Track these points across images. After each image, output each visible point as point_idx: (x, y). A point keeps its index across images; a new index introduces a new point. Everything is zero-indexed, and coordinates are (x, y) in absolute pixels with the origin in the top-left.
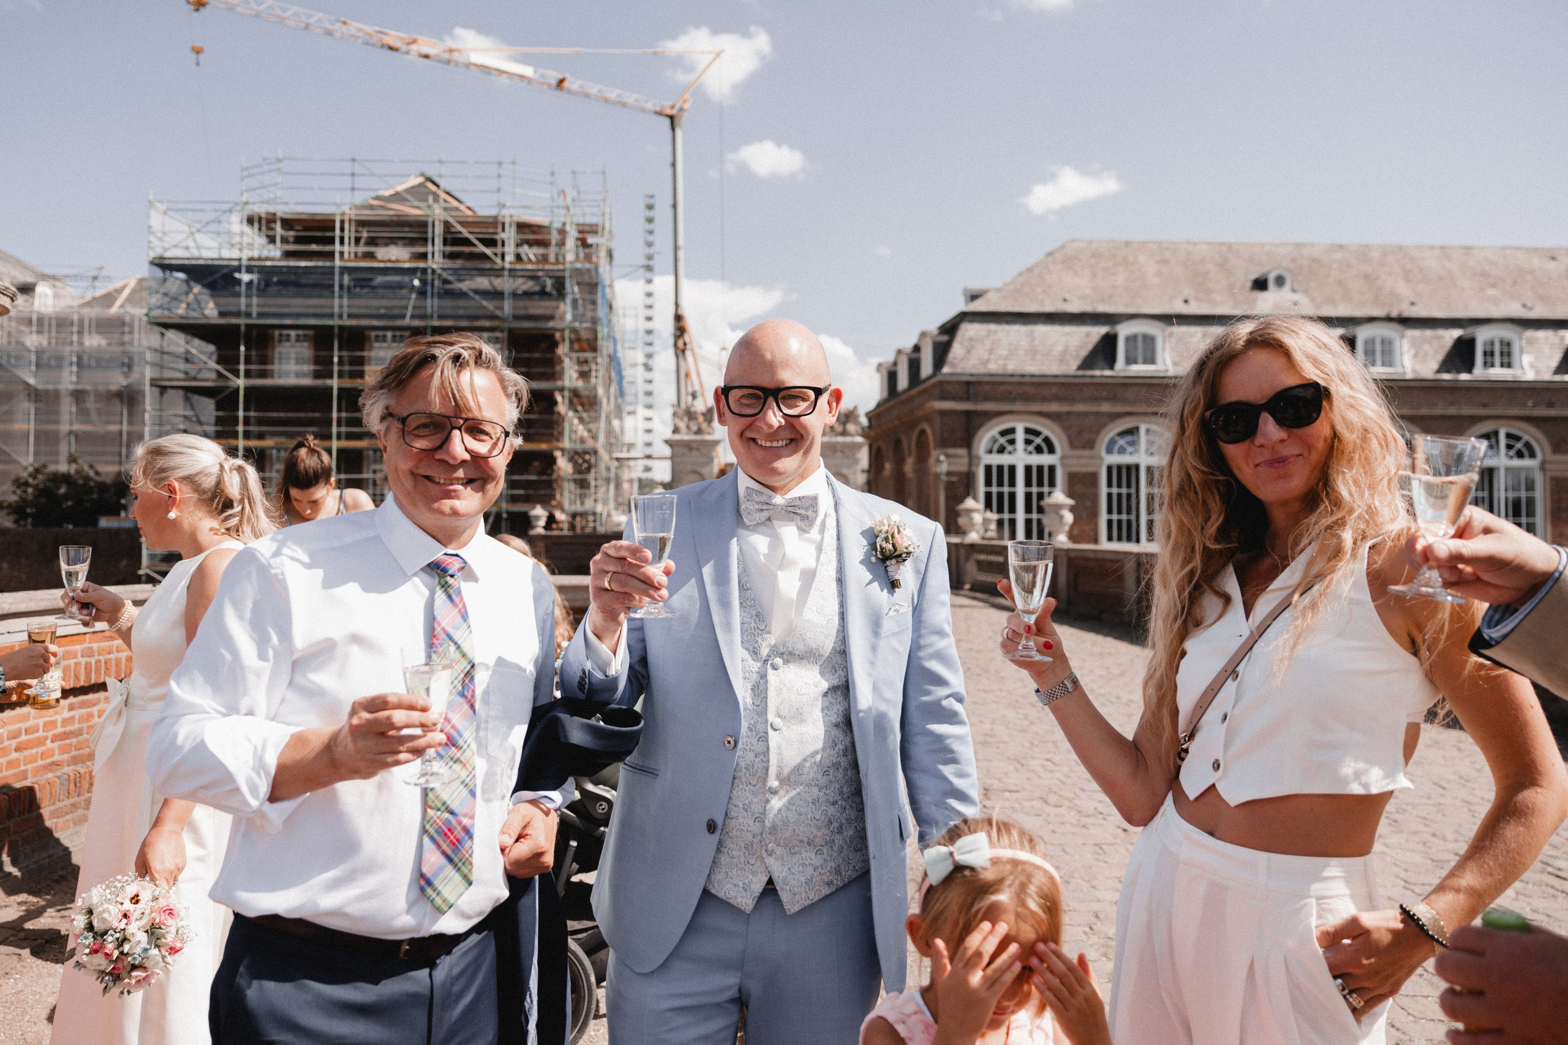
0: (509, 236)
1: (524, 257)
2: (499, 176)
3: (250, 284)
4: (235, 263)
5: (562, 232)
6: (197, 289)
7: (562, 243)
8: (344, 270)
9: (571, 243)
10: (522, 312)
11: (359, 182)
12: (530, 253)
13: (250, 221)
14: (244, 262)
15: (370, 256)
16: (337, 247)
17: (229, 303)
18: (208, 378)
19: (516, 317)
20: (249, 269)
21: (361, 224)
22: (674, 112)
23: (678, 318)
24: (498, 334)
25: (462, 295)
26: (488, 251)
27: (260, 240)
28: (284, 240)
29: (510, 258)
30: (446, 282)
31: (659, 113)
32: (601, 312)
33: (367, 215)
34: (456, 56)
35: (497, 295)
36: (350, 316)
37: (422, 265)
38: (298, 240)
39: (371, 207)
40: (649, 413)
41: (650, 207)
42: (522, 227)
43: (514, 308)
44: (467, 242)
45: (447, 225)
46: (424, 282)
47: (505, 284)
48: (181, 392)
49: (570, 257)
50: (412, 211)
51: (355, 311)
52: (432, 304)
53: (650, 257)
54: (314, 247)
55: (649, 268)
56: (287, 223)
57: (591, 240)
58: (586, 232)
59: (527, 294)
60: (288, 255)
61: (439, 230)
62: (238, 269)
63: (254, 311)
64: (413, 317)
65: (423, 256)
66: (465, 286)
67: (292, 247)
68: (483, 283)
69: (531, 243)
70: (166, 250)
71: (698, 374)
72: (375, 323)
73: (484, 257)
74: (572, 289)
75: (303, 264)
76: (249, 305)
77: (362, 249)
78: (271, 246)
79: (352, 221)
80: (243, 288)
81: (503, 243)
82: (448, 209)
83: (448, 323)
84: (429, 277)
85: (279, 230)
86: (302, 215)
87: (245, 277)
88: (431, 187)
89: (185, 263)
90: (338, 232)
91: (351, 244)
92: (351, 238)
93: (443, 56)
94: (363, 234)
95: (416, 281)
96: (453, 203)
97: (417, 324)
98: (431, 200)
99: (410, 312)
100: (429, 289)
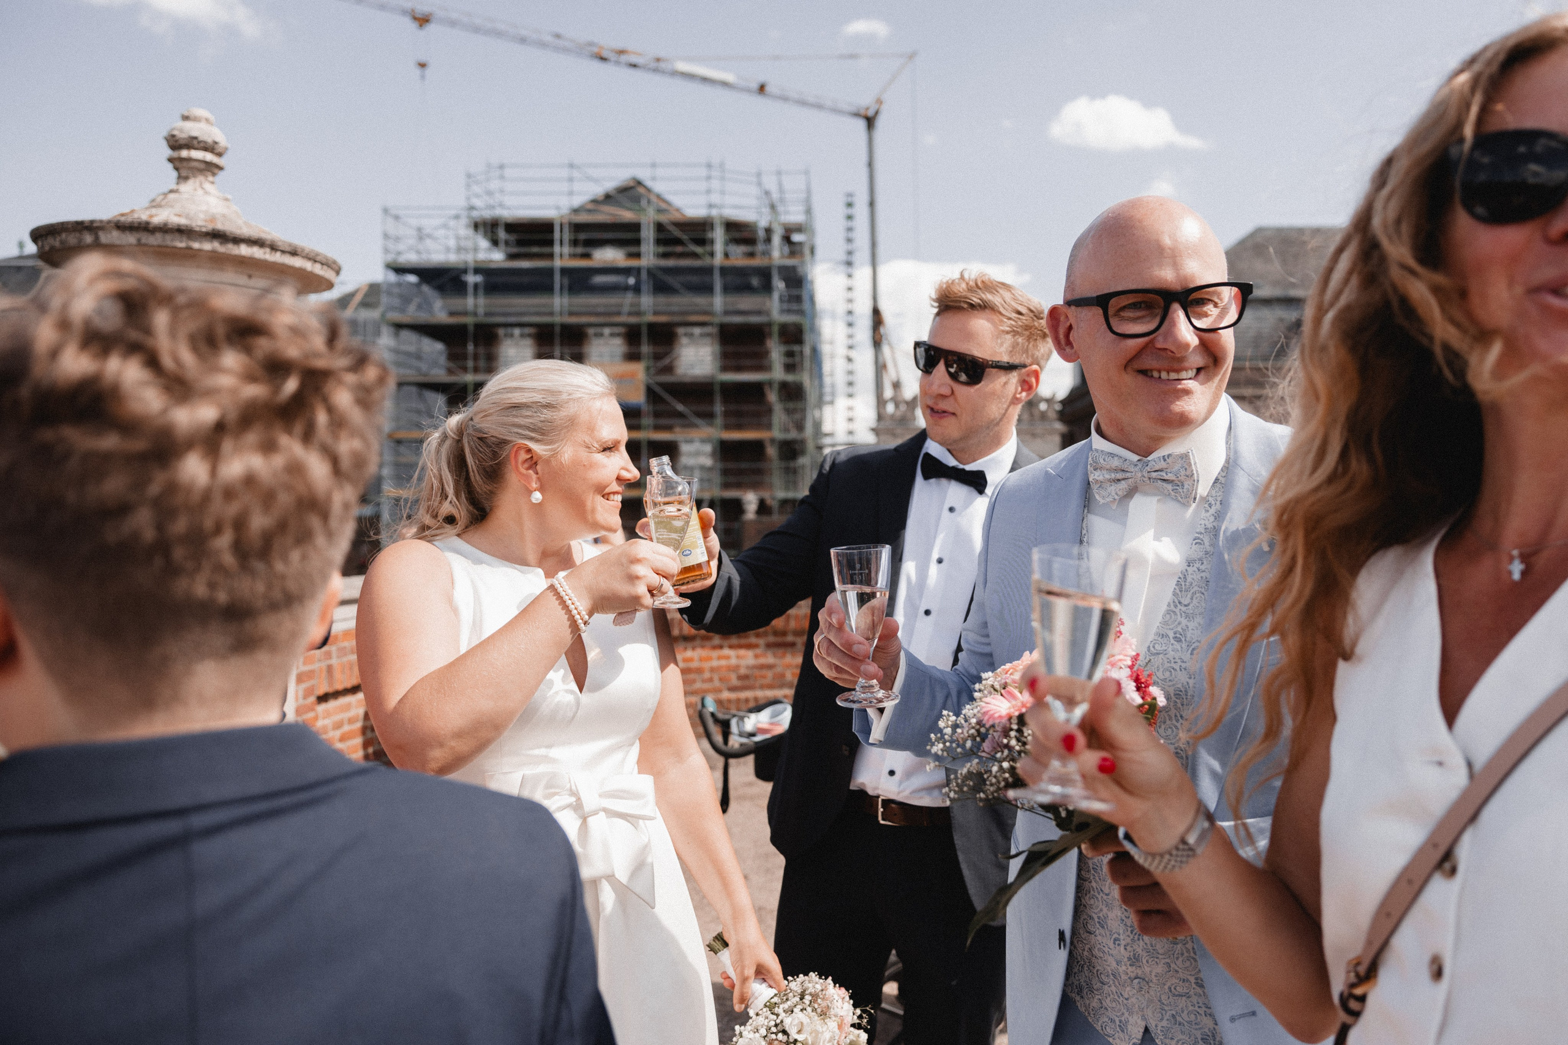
0: (719, 235)
1: (731, 257)
2: (709, 178)
3: (476, 286)
4: (462, 266)
5: (769, 231)
6: (429, 291)
7: (768, 240)
8: (564, 271)
9: (776, 240)
10: (731, 308)
11: (577, 186)
12: (738, 250)
13: (477, 225)
14: (472, 265)
15: (587, 256)
16: (557, 249)
17: (456, 303)
18: (440, 374)
19: (727, 313)
20: (477, 271)
21: (577, 227)
22: (870, 113)
23: (876, 312)
24: (709, 330)
25: (674, 292)
26: (699, 250)
27: (484, 243)
28: (507, 243)
29: (719, 256)
30: (658, 280)
31: (857, 115)
32: (806, 306)
33: (583, 217)
34: (662, 65)
36: (571, 314)
37: (634, 264)
38: (520, 243)
39: (589, 211)
40: (850, 402)
41: (850, 205)
42: (730, 226)
43: (725, 304)
44: (678, 242)
45: (660, 227)
46: (637, 280)
48: (414, 389)
49: (776, 254)
50: (625, 215)
51: (575, 309)
52: (647, 301)
53: (850, 253)
54: (535, 249)
55: (849, 264)
56: (510, 227)
57: (796, 238)
58: (788, 232)
60: (512, 257)
61: (651, 231)
63: (481, 311)
64: (630, 314)
65: (637, 255)
67: (515, 250)
68: (694, 280)
69: (738, 241)
70: (399, 253)
71: (896, 365)
72: (594, 320)
73: (695, 255)
74: (779, 284)
75: (524, 264)
76: (476, 306)
77: (580, 250)
78: (495, 250)
79: (570, 224)
80: (470, 290)
81: (712, 242)
82: (660, 211)
83: (662, 319)
84: (644, 275)
85: (502, 234)
86: (523, 219)
87: (472, 279)
88: (641, 190)
89: (416, 266)
90: (557, 235)
91: (570, 246)
92: (570, 240)
93: (653, 65)
94: (582, 236)
95: (631, 281)
96: (663, 206)
97: (633, 320)
98: (644, 203)
99: (626, 309)
100: (644, 287)
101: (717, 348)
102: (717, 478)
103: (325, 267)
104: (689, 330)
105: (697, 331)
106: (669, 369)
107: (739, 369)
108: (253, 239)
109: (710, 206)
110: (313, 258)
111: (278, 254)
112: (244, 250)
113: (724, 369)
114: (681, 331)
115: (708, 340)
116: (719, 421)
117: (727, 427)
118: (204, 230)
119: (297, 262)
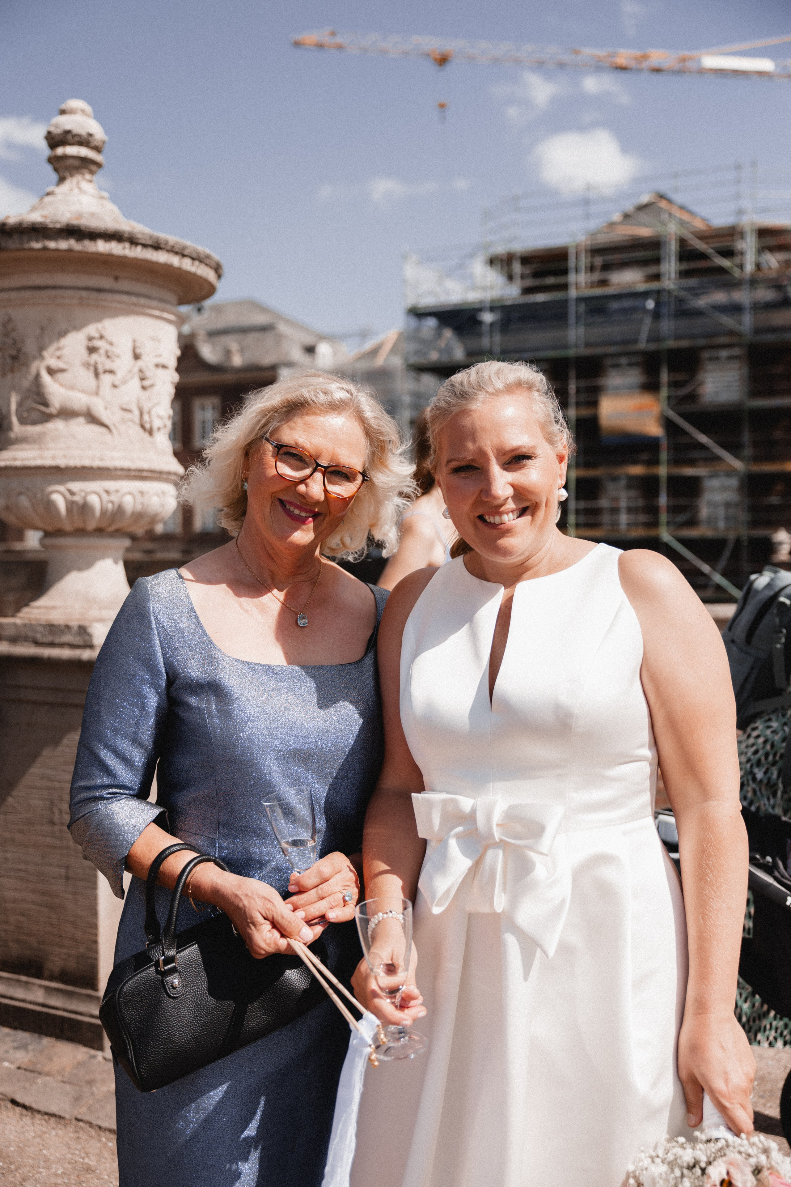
0: (749, 245)
1: (764, 266)
2: (738, 181)
3: (492, 325)
4: (478, 305)
6: (448, 333)
8: (579, 300)
10: (763, 325)
11: (594, 211)
12: (773, 259)
13: (492, 261)
14: (488, 302)
15: (603, 283)
16: (572, 278)
17: (473, 342)
19: (757, 331)
20: (492, 309)
21: (595, 251)
24: (736, 351)
25: (698, 313)
26: (725, 263)
27: (500, 279)
28: (523, 277)
29: (749, 267)
30: (681, 301)
33: (602, 239)
34: (690, 65)
35: (736, 309)
36: (588, 345)
37: (654, 286)
38: (536, 275)
39: (606, 234)
42: (763, 233)
43: (755, 321)
44: (702, 256)
45: (682, 242)
46: (658, 304)
47: (742, 296)
50: (645, 232)
51: (592, 339)
52: (667, 326)
54: (551, 280)
56: (526, 259)
59: (769, 306)
60: (527, 291)
61: (673, 247)
62: (480, 310)
63: (497, 349)
64: (649, 340)
65: (657, 277)
66: (702, 302)
67: (530, 282)
68: (719, 297)
69: (772, 249)
70: (418, 298)
72: (611, 349)
73: (721, 270)
75: (541, 298)
76: (492, 344)
77: (597, 276)
78: (511, 284)
79: (586, 251)
80: (485, 329)
81: (742, 253)
82: (682, 223)
83: (684, 344)
84: (664, 298)
85: (517, 268)
86: (539, 250)
87: (488, 318)
88: (663, 204)
89: (435, 310)
90: (572, 262)
91: (586, 272)
92: (586, 267)
93: (677, 66)
94: (599, 261)
95: (650, 304)
96: (686, 217)
97: (652, 347)
98: (665, 216)
99: (644, 335)
100: (664, 310)
101: (745, 370)
102: (743, 516)
103: (197, 263)
104: (714, 353)
105: (724, 353)
106: (693, 397)
107: (771, 393)
108: (109, 232)
109: (740, 212)
110: (181, 253)
111: (139, 248)
112: (102, 246)
113: (754, 393)
114: (706, 355)
115: (736, 365)
116: (748, 452)
117: (756, 459)
118: (58, 226)
119: (161, 257)
